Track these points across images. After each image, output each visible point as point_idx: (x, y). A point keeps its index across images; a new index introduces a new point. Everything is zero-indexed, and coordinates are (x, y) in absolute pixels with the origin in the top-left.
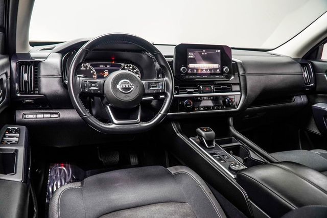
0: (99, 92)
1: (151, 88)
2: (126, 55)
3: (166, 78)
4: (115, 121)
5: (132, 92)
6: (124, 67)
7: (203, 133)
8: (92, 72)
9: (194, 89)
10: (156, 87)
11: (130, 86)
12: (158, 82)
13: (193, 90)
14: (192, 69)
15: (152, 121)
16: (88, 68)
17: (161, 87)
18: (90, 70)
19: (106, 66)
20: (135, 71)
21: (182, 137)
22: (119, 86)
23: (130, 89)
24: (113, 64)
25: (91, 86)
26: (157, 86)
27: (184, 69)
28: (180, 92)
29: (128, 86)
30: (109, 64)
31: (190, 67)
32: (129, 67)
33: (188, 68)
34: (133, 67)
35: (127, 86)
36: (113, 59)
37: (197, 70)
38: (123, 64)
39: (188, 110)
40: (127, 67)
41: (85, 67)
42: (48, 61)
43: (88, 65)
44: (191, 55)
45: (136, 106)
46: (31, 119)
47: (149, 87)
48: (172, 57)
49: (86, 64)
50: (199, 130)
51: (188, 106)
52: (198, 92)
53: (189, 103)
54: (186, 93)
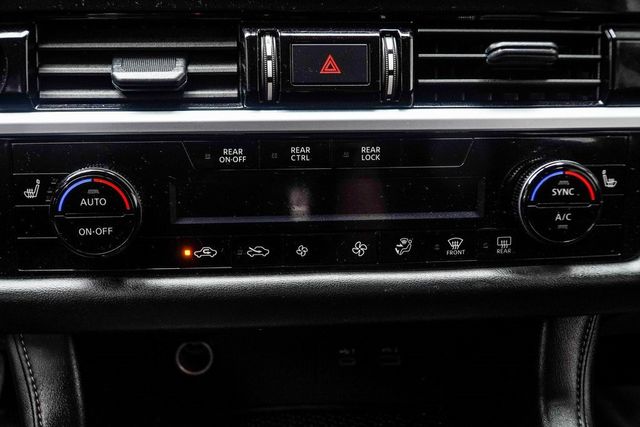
9: (191, 57)
51: (88, 232)
52: (233, 93)
53: (102, 202)
54: (112, 94)
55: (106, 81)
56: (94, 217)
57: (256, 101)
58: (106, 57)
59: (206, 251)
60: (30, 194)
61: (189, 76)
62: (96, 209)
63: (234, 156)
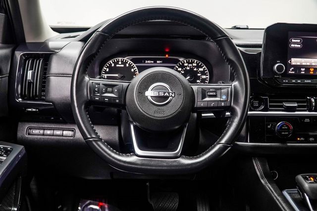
0: (117, 101)
1: (207, 99)
2: (187, 44)
3: (236, 83)
4: (138, 151)
5: (170, 104)
6: (183, 64)
7: (306, 185)
8: (132, 70)
9: (298, 102)
10: (215, 96)
11: (167, 94)
12: (221, 89)
13: (296, 105)
14: (298, 68)
15: (203, 155)
16: (127, 65)
17: (224, 97)
18: (131, 67)
19: (155, 62)
20: (201, 69)
21: (269, 187)
22: (150, 93)
23: (167, 97)
24: (167, 58)
25: (106, 92)
26: (218, 95)
27: (279, 68)
28: (271, 106)
29: (164, 93)
30: (159, 59)
31: (294, 64)
32: (192, 63)
33: (288, 66)
34: (198, 64)
35: (162, 94)
36: (167, 50)
37: (307, 68)
38: (181, 59)
39: (284, 140)
40: (189, 63)
41: (123, 63)
42: (63, 52)
43: (128, 60)
44: (296, 43)
45: (177, 127)
46: (36, 137)
47: (204, 97)
48: (259, 46)
49: (125, 59)
50: (300, 177)
51: (284, 133)
52: (306, 109)
53: (286, 128)
54: (283, 109)
55: (281, 106)
56: (285, 130)
57: (310, 110)
58: (281, 102)
59: (302, 139)
60: (269, 127)
61: (298, 105)
62: (285, 129)
63: (307, 120)
